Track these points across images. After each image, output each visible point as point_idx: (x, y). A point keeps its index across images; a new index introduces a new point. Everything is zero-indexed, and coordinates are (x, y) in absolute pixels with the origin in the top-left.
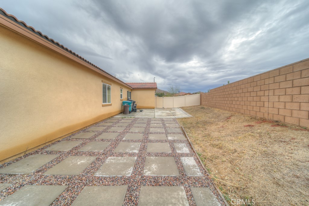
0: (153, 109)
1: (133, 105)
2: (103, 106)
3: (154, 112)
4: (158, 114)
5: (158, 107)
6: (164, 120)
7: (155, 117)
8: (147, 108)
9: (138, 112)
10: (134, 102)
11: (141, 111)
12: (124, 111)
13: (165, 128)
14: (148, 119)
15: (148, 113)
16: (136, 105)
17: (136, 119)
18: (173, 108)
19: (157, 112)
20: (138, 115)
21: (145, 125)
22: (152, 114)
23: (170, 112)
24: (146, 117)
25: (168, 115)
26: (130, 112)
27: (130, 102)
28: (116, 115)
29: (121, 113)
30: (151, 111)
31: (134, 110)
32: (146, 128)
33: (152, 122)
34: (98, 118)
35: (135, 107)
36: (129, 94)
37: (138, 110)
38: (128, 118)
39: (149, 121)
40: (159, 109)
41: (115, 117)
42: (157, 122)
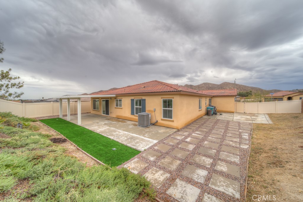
0: (232, 114)
1: (214, 109)
2: (199, 111)
3: (233, 116)
4: (237, 118)
5: (238, 111)
6: (241, 122)
7: (234, 120)
8: (226, 112)
9: (219, 115)
10: (215, 107)
11: (221, 114)
12: (208, 113)
13: (239, 127)
14: (228, 121)
15: (227, 117)
16: (216, 109)
17: (218, 120)
18: (258, 114)
19: (236, 116)
20: (219, 117)
21: (226, 124)
22: (231, 117)
23: (250, 118)
24: (226, 119)
25: (246, 120)
26: (212, 115)
27: (211, 107)
28: (204, 116)
29: (206, 115)
30: (230, 115)
31: (215, 114)
32: (226, 125)
33: (230, 123)
34: (197, 117)
35: (215, 111)
36: (210, 101)
37: (218, 114)
38: (213, 118)
39: (228, 122)
40: (240, 113)
41: (203, 117)
42: (234, 123)
